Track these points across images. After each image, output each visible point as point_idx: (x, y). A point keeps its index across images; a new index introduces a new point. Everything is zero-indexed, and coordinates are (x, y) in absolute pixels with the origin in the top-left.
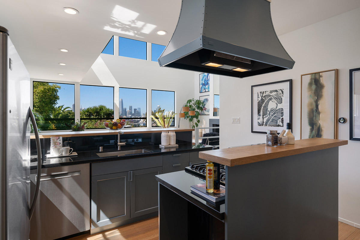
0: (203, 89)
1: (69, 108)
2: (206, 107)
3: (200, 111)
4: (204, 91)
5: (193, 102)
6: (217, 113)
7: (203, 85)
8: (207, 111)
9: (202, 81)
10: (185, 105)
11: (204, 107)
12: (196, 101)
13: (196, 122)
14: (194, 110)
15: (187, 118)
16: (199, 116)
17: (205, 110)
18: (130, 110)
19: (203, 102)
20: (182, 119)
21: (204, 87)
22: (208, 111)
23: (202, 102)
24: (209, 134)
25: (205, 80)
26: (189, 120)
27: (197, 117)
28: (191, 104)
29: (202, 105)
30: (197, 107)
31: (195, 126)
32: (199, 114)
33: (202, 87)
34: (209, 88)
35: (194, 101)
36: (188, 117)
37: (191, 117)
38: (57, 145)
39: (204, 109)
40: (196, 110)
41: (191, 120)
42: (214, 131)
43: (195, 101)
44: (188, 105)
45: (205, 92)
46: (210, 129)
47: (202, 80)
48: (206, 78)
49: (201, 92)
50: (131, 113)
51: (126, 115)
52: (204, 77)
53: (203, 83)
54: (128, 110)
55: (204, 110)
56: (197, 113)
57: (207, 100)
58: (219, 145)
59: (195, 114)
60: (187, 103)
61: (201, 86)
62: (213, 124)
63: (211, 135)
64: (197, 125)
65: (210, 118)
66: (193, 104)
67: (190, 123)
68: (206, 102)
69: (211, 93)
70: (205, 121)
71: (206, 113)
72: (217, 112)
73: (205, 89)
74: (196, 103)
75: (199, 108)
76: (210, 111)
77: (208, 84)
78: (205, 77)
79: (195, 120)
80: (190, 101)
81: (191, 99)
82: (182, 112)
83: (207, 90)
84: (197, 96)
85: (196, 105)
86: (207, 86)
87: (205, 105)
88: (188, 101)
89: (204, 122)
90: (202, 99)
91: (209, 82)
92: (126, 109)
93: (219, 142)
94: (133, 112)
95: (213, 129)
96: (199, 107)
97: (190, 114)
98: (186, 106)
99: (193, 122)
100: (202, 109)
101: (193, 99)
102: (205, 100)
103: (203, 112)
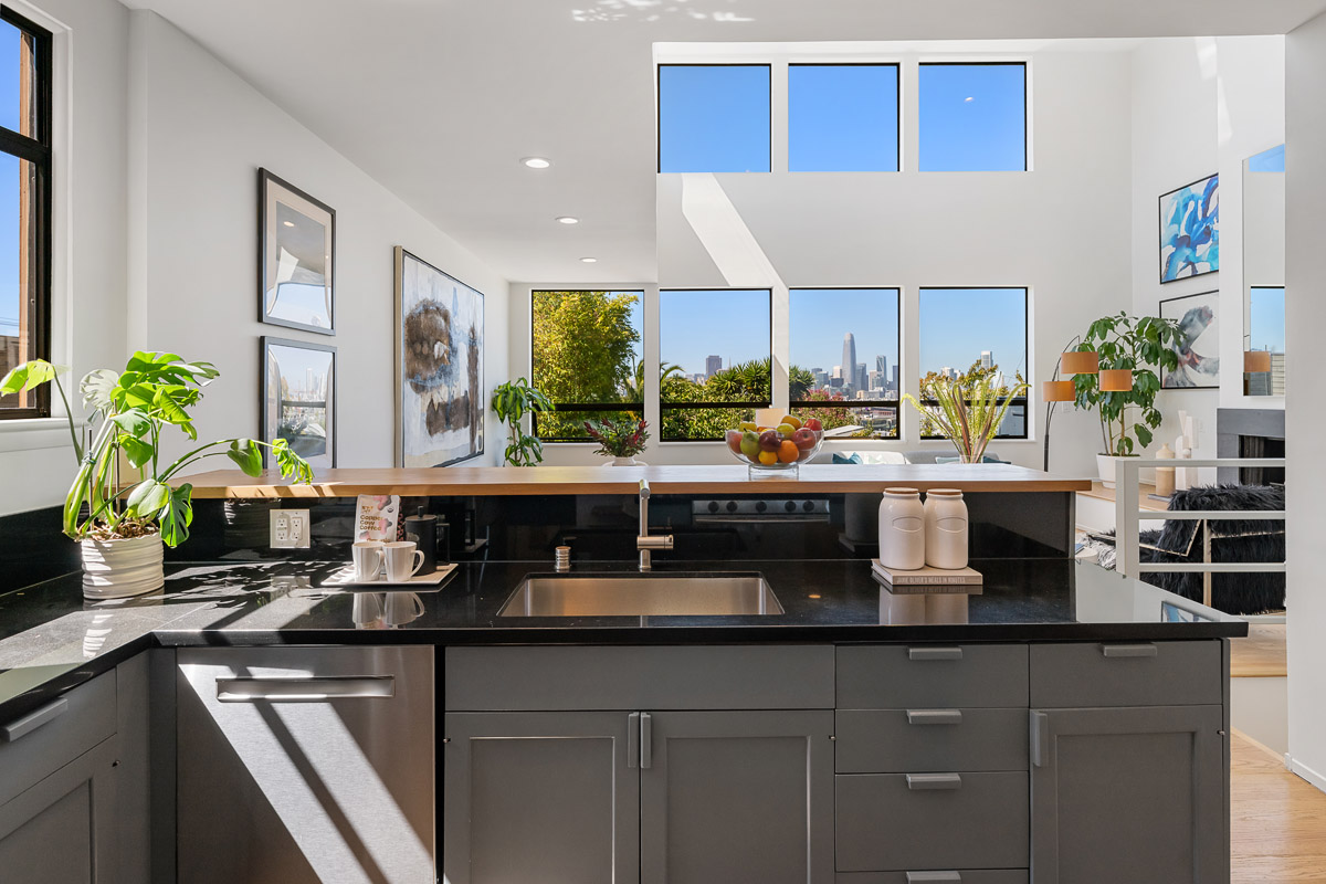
0: (1182, 264)
1: (676, 368)
3: (1165, 368)
4: (1188, 271)
5: (1121, 329)
6: (1269, 379)
7: (1179, 242)
8: (1206, 371)
9: (1176, 226)
10: (1076, 343)
12: (1142, 324)
13: (1142, 421)
14: (1128, 364)
15: (1088, 404)
16: (1159, 395)
17: (1193, 364)
18: (879, 370)
19: (1183, 327)
20: (1064, 407)
21: (1187, 251)
22: (1213, 370)
23: (1173, 325)
24: (1211, 496)
25: (1193, 219)
26: (1103, 413)
27: (1145, 399)
28: (1111, 337)
29: (1177, 342)
30: (1147, 351)
31: (1135, 439)
32: (1156, 385)
33: (1172, 256)
34: (1214, 255)
35: (1126, 322)
36: (1093, 400)
37: (1108, 399)
38: (380, 529)
40: (1141, 365)
41: (1112, 410)
42: (1249, 476)
43: (1134, 323)
44: (1097, 342)
45: (1194, 275)
46: (1221, 471)
47: (1176, 220)
48: (1200, 208)
49: (1167, 281)
50: (882, 382)
51: (865, 387)
52: (1186, 206)
53: (1183, 233)
54: (871, 370)
55: (1187, 367)
56: (1146, 379)
57: (1204, 315)
58: (1282, 559)
59: (1135, 387)
60: (1091, 333)
61: (1169, 250)
62: (1242, 438)
63: (1223, 499)
64: (1145, 438)
65: (1221, 407)
66: (1125, 338)
67: (1106, 424)
68: (1199, 325)
69: (1230, 278)
70: (1189, 419)
71: (1195, 376)
72: (1269, 375)
73: (1193, 264)
74: (1140, 332)
75: (1157, 356)
76: (1220, 371)
77: (1208, 234)
78: (1192, 205)
79: (1134, 413)
80: (1105, 325)
81: (1112, 313)
82: (1066, 377)
83: (1202, 267)
84: (1144, 299)
85: (1137, 344)
86: (1202, 249)
87: (1190, 340)
88: (1093, 328)
89: (1187, 423)
90: (1175, 313)
91: (1215, 227)
92: (864, 369)
93: (1281, 540)
94: (890, 378)
95: (1242, 470)
96: (1153, 354)
97: (1105, 383)
98: (1083, 348)
99: (1122, 422)
100: (1173, 361)
101: (1123, 313)
102: (1190, 317)
103: (1179, 374)
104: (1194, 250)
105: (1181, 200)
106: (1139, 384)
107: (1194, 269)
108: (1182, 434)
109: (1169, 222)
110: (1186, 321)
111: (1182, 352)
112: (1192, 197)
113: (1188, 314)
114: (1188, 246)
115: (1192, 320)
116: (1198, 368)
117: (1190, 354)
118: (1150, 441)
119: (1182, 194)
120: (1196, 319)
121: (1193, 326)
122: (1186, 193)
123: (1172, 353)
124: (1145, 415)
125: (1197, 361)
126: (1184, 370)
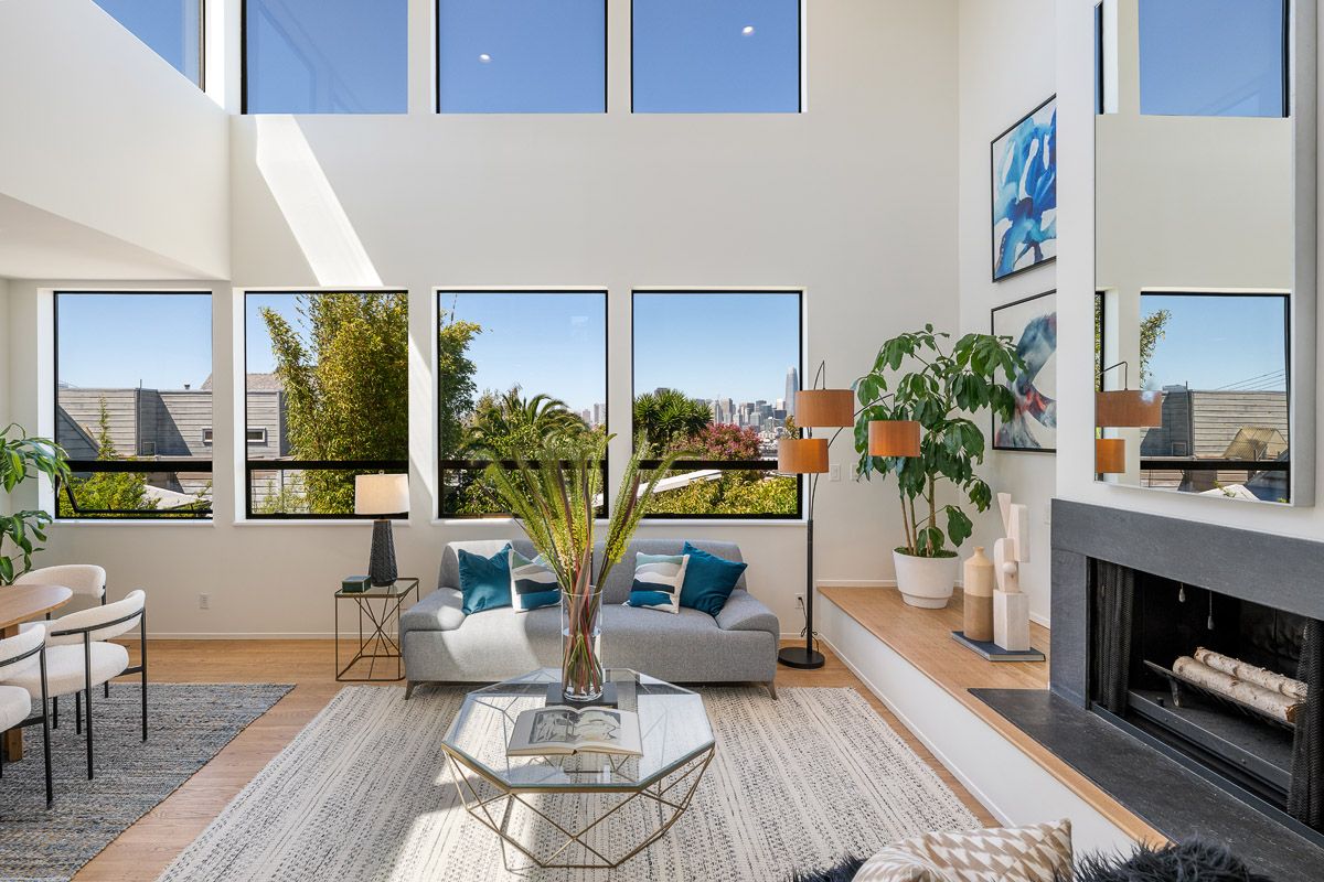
0: (1020, 247)
2: (1040, 384)
4: (1029, 258)
5: (928, 352)
9: (1013, 185)
10: (858, 374)
11: (1026, 389)
17: (1036, 410)
19: (1022, 349)
21: (1028, 224)
23: (1008, 346)
25: (1036, 169)
26: (901, 485)
27: (958, 468)
28: (912, 367)
29: (1014, 374)
30: (959, 388)
33: (1008, 235)
35: (934, 342)
39: (1026, 401)
40: (955, 411)
45: (1038, 264)
47: (1013, 176)
48: (1047, 150)
49: (1002, 275)
52: (1027, 148)
53: (1023, 195)
55: (1028, 414)
56: (958, 435)
57: (1047, 326)
60: (879, 364)
61: (1005, 225)
64: (960, 529)
65: (1058, 496)
66: (934, 368)
68: (1045, 344)
70: (1015, 509)
73: (1036, 245)
77: (1053, 194)
78: (1035, 144)
79: (948, 490)
80: (900, 346)
81: (914, 327)
83: (1048, 251)
85: (952, 376)
86: (1048, 218)
87: (1031, 371)
88: (881, 353)
90: (1012, 327)
96: (969, 393)
98: (867, 384)
99: (931, 501)
100: (1007, 404)
101: (929, 328)
102: (1031, 334)
103: (1016, 426)
104: (1038, 221)
105: (1020, 140)
106: (949, 443)
107: (1038, 253)
108: (1005, 536)
109: (1004, 181)
110: (1026, 340)
111: (1021, 390)
112: (1036, 133)
113: (1029, 328)
114: (1029, 216)
115: (1034, 338)
116: (1043, 417)
117: (1032, 395)
118: (968, 534)
119: (1021, 132)
120: (1039, 335)
121: (1038, 348)
122: (1027, 128)
123: (1006, 393)
124: (969, 490)
125: (1042, 406)
126: (1023, 419)
